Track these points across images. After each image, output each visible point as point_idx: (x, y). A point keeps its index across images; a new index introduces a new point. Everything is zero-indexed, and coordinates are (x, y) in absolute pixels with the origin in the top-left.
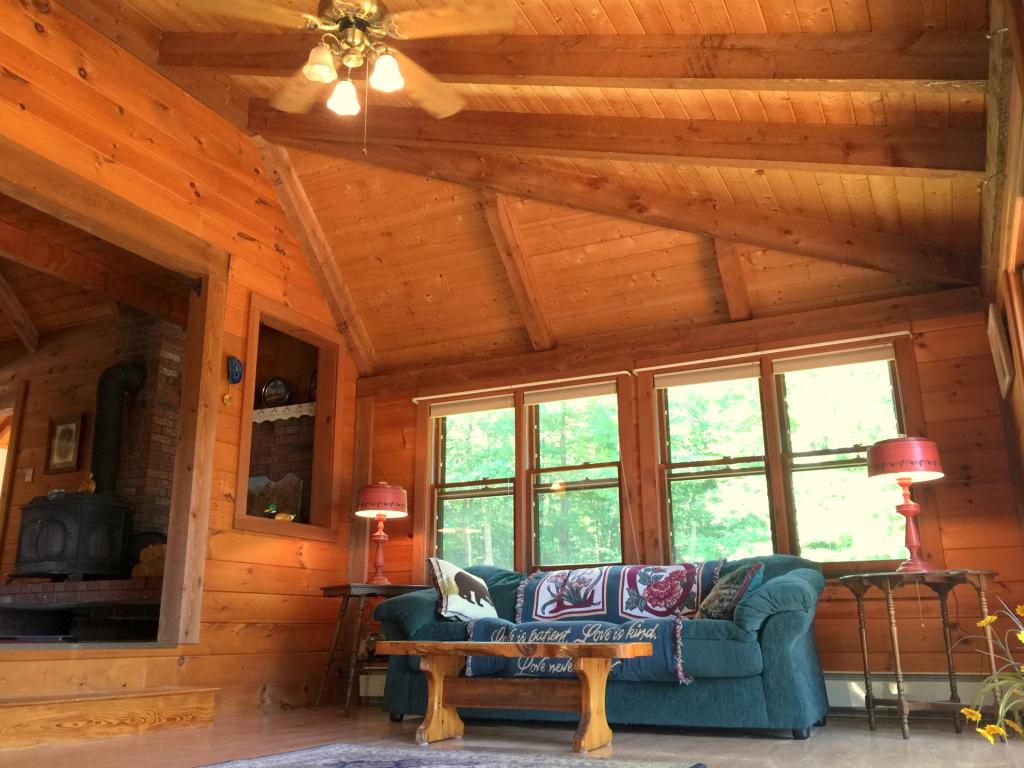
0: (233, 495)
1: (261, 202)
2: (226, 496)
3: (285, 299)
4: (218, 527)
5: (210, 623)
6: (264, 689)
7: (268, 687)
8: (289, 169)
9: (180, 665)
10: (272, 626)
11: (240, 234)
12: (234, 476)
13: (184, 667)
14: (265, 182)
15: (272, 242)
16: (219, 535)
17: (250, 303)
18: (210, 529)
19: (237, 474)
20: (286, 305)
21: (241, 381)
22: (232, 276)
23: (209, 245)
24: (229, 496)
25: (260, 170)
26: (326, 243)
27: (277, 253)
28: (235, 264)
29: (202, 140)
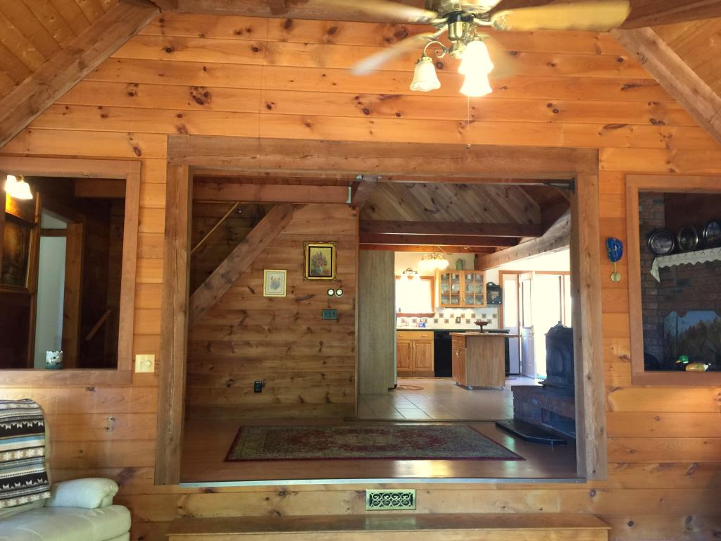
0: (629, 355)
1: (630, 86)
2: (621, 358)
3: (669, 166)
4: (616, 384)
5: (619, 464)
6: (690, 519)
7: (694, 518)
8: (654, 43)
9: (592, 496)
10: (692, 465)
11: (608, 127)
12: (628, 339)
13: (596, 499)
14: (630, 66)
15: (646, 119)
16: (617, 391)
17: (625, 184)
18: (607, 387)
19: (630, 337)
20: (672, 171)
21: (623, 258)
22: (602, 167)
23: (573, 150)
24: (625, 357)
25: (623, 57)
26: (714, 94)
27: (655, 127)
28: (604, 156)
29: (556, 61)
